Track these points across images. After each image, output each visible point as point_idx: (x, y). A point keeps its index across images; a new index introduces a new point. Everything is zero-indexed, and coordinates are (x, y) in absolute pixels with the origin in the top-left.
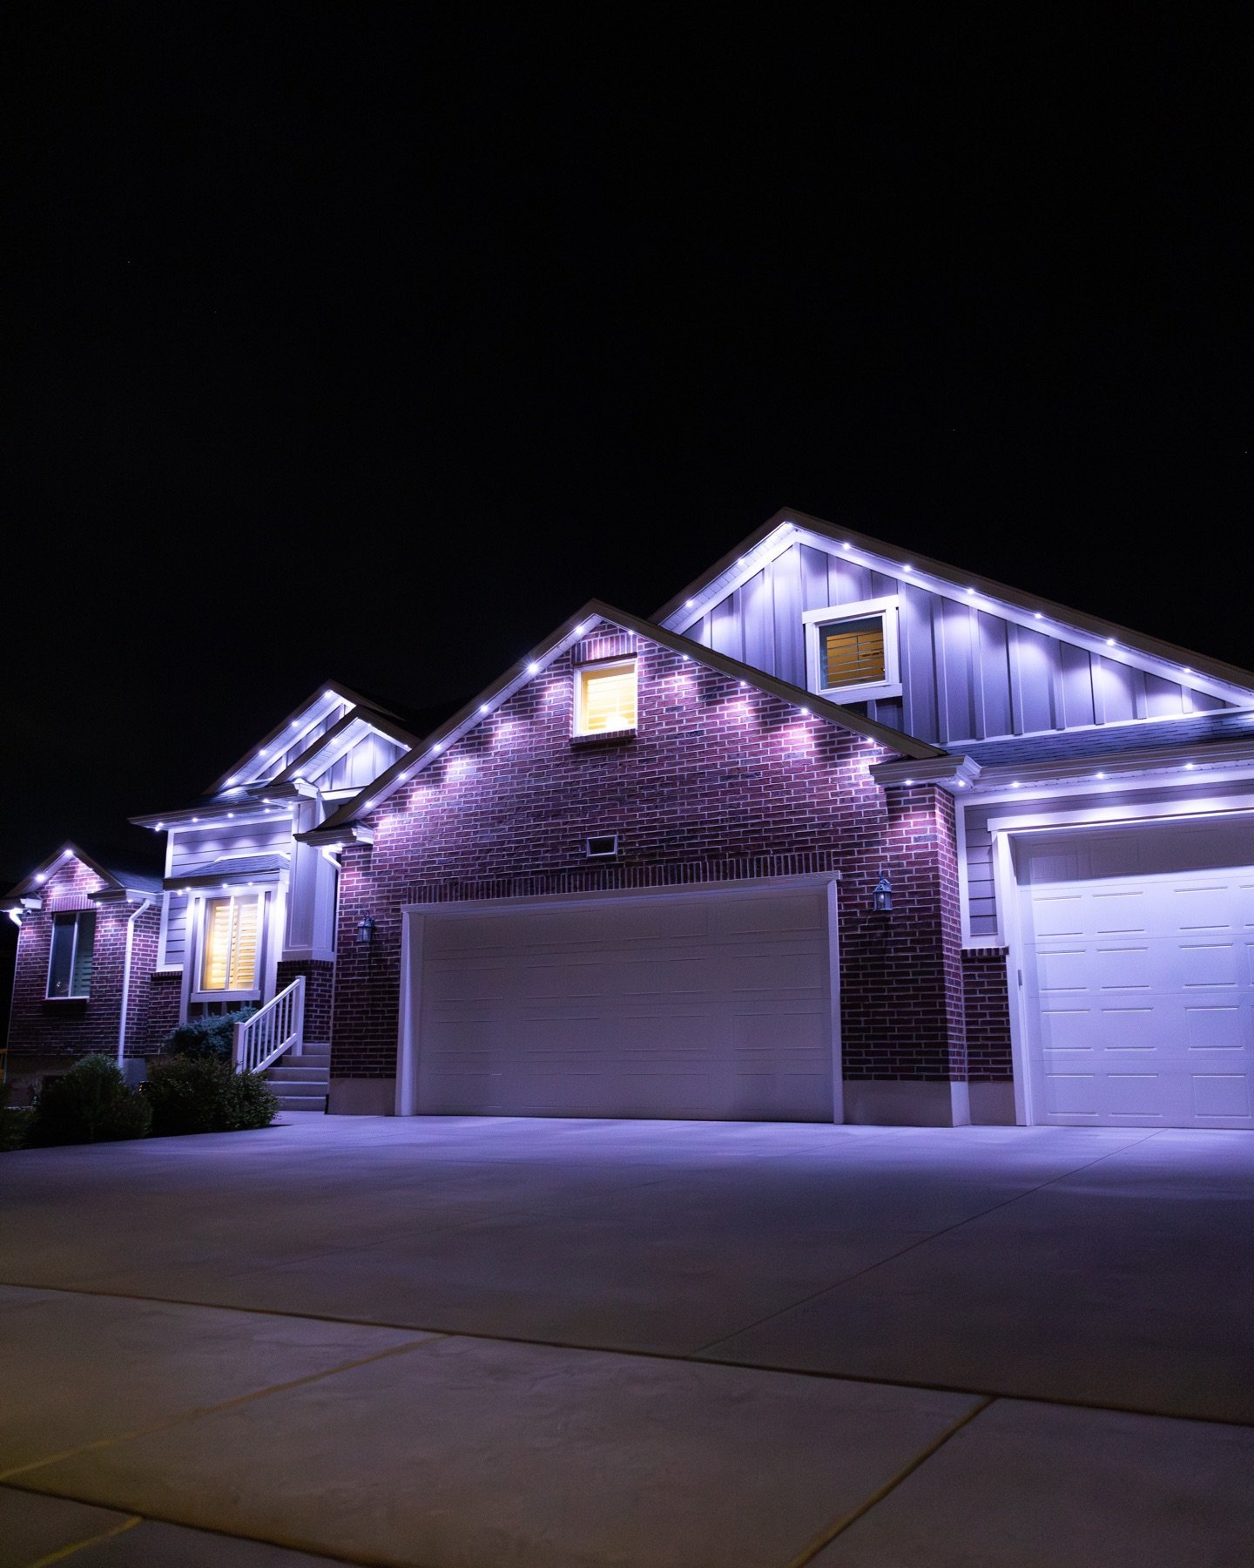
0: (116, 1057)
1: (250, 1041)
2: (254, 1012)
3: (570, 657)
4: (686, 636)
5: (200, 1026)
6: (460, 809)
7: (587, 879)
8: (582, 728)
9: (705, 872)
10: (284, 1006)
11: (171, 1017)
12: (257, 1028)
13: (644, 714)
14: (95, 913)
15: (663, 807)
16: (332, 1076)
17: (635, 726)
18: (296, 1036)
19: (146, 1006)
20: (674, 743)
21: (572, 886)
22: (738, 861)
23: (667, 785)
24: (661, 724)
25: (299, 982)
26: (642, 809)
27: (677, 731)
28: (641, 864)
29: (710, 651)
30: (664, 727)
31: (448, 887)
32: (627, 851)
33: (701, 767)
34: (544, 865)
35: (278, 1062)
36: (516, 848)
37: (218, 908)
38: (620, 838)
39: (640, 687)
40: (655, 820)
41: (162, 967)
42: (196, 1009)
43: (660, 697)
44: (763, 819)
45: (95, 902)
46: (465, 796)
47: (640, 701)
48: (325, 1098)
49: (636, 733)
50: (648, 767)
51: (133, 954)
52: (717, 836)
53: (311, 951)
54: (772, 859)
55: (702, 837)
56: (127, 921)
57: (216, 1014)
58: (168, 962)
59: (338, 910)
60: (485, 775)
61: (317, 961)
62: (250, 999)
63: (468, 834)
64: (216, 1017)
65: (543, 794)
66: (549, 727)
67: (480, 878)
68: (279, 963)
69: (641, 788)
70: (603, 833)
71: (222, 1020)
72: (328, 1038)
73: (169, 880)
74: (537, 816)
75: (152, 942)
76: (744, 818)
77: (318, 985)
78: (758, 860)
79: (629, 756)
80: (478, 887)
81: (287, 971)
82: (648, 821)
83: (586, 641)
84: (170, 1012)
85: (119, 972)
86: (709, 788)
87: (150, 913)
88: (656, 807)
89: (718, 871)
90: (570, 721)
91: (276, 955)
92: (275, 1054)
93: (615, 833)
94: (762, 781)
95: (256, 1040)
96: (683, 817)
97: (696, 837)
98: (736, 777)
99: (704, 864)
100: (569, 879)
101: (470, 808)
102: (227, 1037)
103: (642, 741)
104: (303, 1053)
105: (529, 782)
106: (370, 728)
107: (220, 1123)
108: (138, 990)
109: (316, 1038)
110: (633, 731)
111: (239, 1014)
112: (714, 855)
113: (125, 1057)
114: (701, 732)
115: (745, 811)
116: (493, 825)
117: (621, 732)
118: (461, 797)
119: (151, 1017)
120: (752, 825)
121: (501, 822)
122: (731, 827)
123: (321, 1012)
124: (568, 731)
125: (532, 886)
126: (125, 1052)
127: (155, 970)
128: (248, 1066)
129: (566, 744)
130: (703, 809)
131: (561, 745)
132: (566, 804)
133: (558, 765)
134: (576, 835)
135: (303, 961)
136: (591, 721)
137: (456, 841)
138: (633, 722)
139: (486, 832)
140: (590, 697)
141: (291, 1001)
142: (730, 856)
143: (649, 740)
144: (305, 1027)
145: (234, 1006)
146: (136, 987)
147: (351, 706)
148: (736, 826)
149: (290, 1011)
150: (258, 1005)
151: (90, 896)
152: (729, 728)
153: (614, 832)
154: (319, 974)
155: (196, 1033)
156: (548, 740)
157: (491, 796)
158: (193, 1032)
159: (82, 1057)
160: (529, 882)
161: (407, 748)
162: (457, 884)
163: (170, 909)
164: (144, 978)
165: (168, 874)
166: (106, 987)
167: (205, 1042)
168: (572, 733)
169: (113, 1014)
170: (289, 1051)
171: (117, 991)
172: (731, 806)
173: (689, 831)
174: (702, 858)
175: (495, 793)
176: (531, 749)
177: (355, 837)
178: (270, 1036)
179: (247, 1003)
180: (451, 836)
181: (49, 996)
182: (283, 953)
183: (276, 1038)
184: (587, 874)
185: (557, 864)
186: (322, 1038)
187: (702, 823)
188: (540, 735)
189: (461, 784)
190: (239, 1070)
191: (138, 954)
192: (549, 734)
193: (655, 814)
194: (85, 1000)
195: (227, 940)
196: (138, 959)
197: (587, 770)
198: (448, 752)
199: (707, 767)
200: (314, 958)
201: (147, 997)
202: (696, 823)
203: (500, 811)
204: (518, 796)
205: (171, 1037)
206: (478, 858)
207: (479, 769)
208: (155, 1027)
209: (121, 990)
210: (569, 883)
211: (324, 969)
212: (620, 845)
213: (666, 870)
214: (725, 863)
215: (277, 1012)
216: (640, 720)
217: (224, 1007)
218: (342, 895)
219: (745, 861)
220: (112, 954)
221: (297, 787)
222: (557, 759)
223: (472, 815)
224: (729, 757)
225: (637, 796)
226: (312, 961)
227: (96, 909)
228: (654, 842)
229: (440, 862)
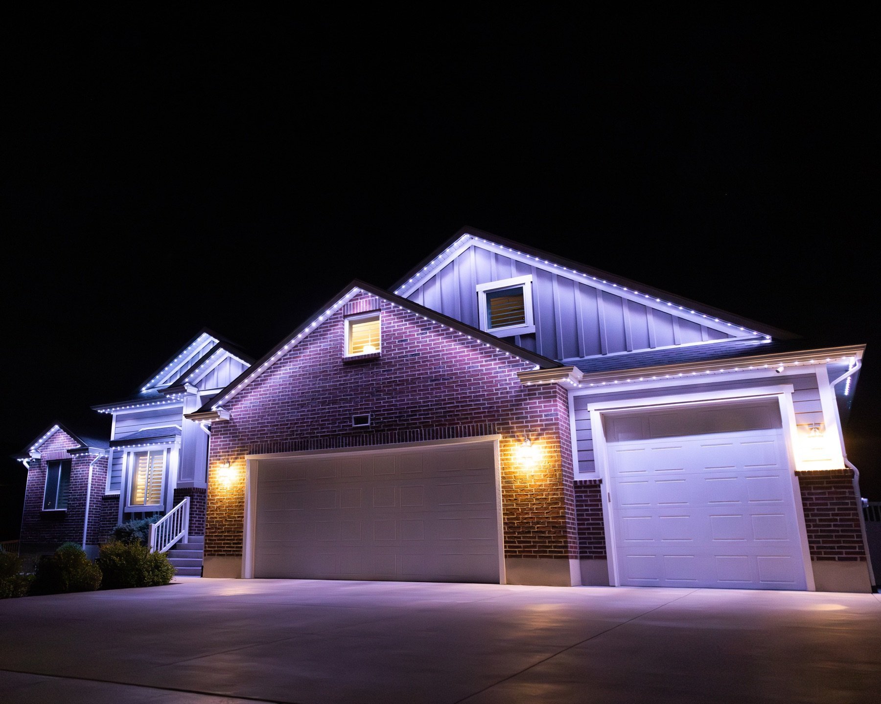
0: (82, 544)
1: (158, 535)
2: (160, 518)
3: (342, 312)
4: (409, 299)
5: (129, 526)
6: (279, 400)
7: (352, 440)
8: (349, 353)
9: (421, 435)
10: (178, 514)
11: (113, 521)
12: (162, 527)
13: (385, 344)
14: (71, 461)
15: (396, 397)
16: (205, 555)
17: (380, 351)
18: (184, 532)
19: (99, 514)
20: (403, 361)
21: (344, 444)
22: (441, 429)
23: (398, 385)
24: (395, 350)
25: (186, 500)
26: (384, 399)
27: (404, 354)
28: (384, 430)
29: (423, 307)
30: (397, 351)
31: (272, 444)
32: (376, 423)
33: (419, 374)
34: (328, 432)
35: (174, 547)
36: (312, 422)
37: (141, 458)
38: (372, 415)
39: (382, 328)
40: (392, 405)
41: (108, 493)
42: (127, 516)
43: (394, 334)
44: (455, 404)
45: (71, 454)
46: (282, 392)
47: (383, 336)
48: (201, 568)
49: (381, 355)
50: (388, 375)
51: (92, 484)
52: (428, 414)
53: (193, 482)
54: (460, 427)
55: (420, 415)
56: (89, 465)
57: (139, 519)
58: (112, 489)
59: (209, 457)
60: (293, 380)
61: (197, 488)
62: (158, 510)
63: (284, 414)
64: (138, 521)
65: (327, 390)
66: (330, 352)
67: (291, 439)
68: (175, 490)
69: (384, 387)
70: (361, 413)
71: (143, 522)
72: (203, 533)
73: (113, 441)
74: (323, 403)
75: (103, 477)
76: (444, 404)
77: (198, 502)
79: (377, 368)
80: (289, 444)
81: (179, 494)
82: (388, 406)
83: (352, 303)
84: (113, 518)
85: (84, 495)
86: (423, 386)
87: (102, 461)
88: (393, 398)
89: (429, 435)
90: (343, 349)
91: (173, 485)
92: (172, 542)
93: (369, 413)
94: (454, 382)
95: (162, 534)
96: (408, 403)
97: (416, 415)
98: (438, 380)
99: (421, 431)
100: (342, 439)
101: (285, 399)
102: (144, 532)
103: (385, 360)
104: (188, 542)
105: (319, 383)
106: (228, 354)
107: (141, 583)
108: (94, 505)
109: (196, 533)
110: (379, 353)
111: (152, 519)
112: (426, 425)
113: (86, 544)
114: (419, 354)
115: (445, 400)
116: (298, 409)
117: (372, 354)
118: (279, 392)
119: (101, 521)
120: (449, 408)
121: (302, 407)
122: (436, 409)
123: (199, 518)
124: (341, 354)
125: (321, 444)
126: (86, 541)
127: (104, 494)
128: (157, 549)
129: (340, 362)
130: (420, 398)
131: (337, 362)
132: (340, 396)
133: (335, 374)
134: (346, 414)
135: (189, 488)
136: (354, 348)
137: (277, 418)
138: (379, 349)
139: (294, 412)
140: (354, 334)
141: (181, 511)
142: (436, 426)
143: (388, 359)
144: (189, 527)
145: (149, 514)
146: (94, 503)
147: (217, 341)
148: (440, 408)
149: (181, 517)
150: (163, 514)
151: (68, 451)
152: (435, 352)
153: (368, 412)
154: (198, 496)
155: (127, 530)
156: (330, 359)
157: (297, 392)
158: (126, 529)
159: (62, 544)
160: (319, 441)
161: (249, 365)
162: (277, 443)
163: (113, 459)
164: (98, 498)
165: (112, 439)
166: (76, 503)
167: (132, 535)
168: (343, 355)
169: (80, 519)
170: (180, 541)
171: (82, 506)
172: (436, 397)
173: (412, 411)
174: (420, 427)
175: (299, 390)
176: (320, 365)
177: (219, 416)
178: (169, 532)
179: (157, 513)
180: (274, 415)
181: (44, 509)
182: (177, 484)
183: (173, 533)
184: (352, 437)
185: (335, 431)
186: (199, 533)
187: (419, 407)
188: (325, 356)
189: (280, 385)
190: (152, 551)
191: (95, 485)
192: (330, 356)
193: (392, 402)
194: (64, 511)
195: (146, 476)
196: (95, 487)
197: (352, 377)
198: (272, 367)
199: (422, 374)
200: (196, 486)
201: (99, 509)
202: (416, 407)
203: (302, 401)
204: (312, 392)
205: (113, 532)
206: (290, 428)
207: (290, 377)
208: (104, 527)
209: (85, 505)
210: (342, 442)
211: (200, 493)
212: (372, 420)
213: (398, 434)
214: (433, 430)
215: (174, 518)
216: (382, 348)
217: (143, 515)
218: (211, 449)
219: (445, 429)
220: (81, 484)
221: (186, 388)
222: (336, 370)
223: (286, 403)
224: (435, 368)
225: (381, 391)
226: (194, 488)
227: (71, 459)
228: (391, 418)
229: (268, 430)
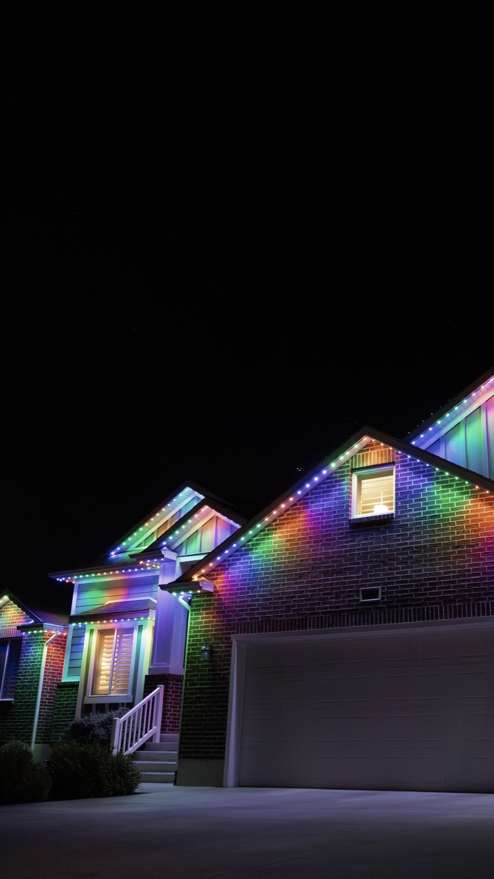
0: (30, 743)
1: (123, 732)
2: (127, 711)
3: (350, 464)
4: (427, 450)
5: (89, 721)
6: (273, 568)
7: (360, 617)
8: (357, 514)
9: (441, 612)
10: (148, 707)
11: (70, 714)
12: (129, 722)
13: (400, 504)
14: (22, 640)
15: (412, 567)
16: (180, 758)
17: (393, 511)
18: (156, 729)
19: (53, 706)
20: (420, 523)
21: (350, 622)
22: (464, 605)
23: (415, 552)
24: (411, 510)
25: (159, 690)
26: (398, 568)
27: (422, 515)
28: (397, 607)
29: (445, 461)
30: (413, 512)
31: (264, 622)
32: (387, 598)
33: (438, 540)
34: (330, 608)
35: (143, 747)
36: (312, 595)
37: (106, 637)
38: (383, 588)
39: (397, 485)
40: (407, 577)
41: (66, 679)
42: (87, 709)
43: (411, 492)
44: (482, 576)
45: (22, 632)
46: (277, 559)
47: (397, 494)
48: (174, 773)
49: (394, 516)
50: (403, 540)
51: (46, 669)
52: (450, 587)
53: (169, 668)
54: (488, 603)
55: (439, 588)
56: (43, 645)
57: (100, 713)
58: (69, 674)
59: (188, 638)
60: (291, 545)
61: (172, 675)
62: (125, 701)
63: (278, 585)
64: (100, 715)
65: (330, 558)
66: (335, 512)
67: (286, 616)
68: (146, 676)
69: (397, 554)
70: (370, 585)
71: (105, 716)
72: (178, 730)
73: (73, 616)
74: (326, 573)
75: (59, 660)
76: (469, 576)
77: (173, 692)
78: (478, 605)
79: (389, 532)
80: (284, 622)
81: (151, 682)
82: (402, 577)
83: (361, 454)
84: (70, 711)
85: (35, 682)
86: (444, 554)
87: (59, 640)
88: (408, 567)
89: (451, 612)
90: (350, 508)
91: (145, 669)
92: (141, 741)
93: (380, 586)
94: (480, 550)
95: (128, 731)
96: (426, 574)
97: (435, 589)
98: (462, 547)
99: (441, 608)
100: (348, 617)
101: (280, 567)
102: (107, 728)
103: (398, 522)
104: (160, 741)
105: (321, 549)
106: (214, 513)
107: (99, 792)
108: (48, 694)
109: (170, 730)
110: (392, 514)
111: (117, 712)
112: (447, 600)
113: (36, 743)
114: (439, 516)
115: (469, 571)
116: (295, 579)
117: (384, 515)
118: (274, 559)
119: (56, 714)
120: (474, 580)
121: (300, 578)
122: (459, 581)
123: (174, 711)
124: (348, 515)
125: (322, 622)
126: (36, 739)
127: (60, 680)
128: (121, 750)
129: (347, 524)
130: (440, 569)
131: (342, 524)
132: (346, 565)
133: (340, 538)
134: (352, 587)
135: (163, 675)
136: (364, 508)
137: (270, 591)
138: (392, 509)
139: (291, 584)
140: (363, 491)
141: (153, 703)
142: (459, 601)
143: (403, 521)
144: (162, 722)
145: (114, 706)
146: (47, 692)
147: (202, 497)
148: (464, 581)
149: (152, 710)
150: (130, 706)
151: (19, 628)
152: (458, 513)
153: (379, 584)
154: (173, 684)
155: (86, 725)
156: (334, 521)
157: (295, 559)
158: (84, 725)
159: (5, 743)
160: (320, 619)
161: (238, 526)
162: (270, 620)
163: (73, 637)
164: (53, 686)
165: (73, 612)
166: (26, 692)
167: (92, 732)
168: (350, 516)
169: (30, 712)
170: (151, 739)
171: (33, 695)
172: (459, 567)
173: (430, 584)
174: (439, 603)
175: (297, 557)
176: (322, 527)
177: (201, 587)
178: (138, 728)
179: (123, 704)
180: (267, 586)
182: (149, 669)
183: (142, 730)
184: (360, 614)
185: (339, 607)
186: (174, 730)
187: (439, 578)
188: (329, 517)
189: (275, 551)
190: (115, 752)
191: (49, 669)
192: (335, 517)
193: (407, 572)
194: (11, 701)
195: (111, 659)
196: (49, 672)
197: (361, 542)
198: (266, 529)
199: (443, 539)
200: (171, 673)
201: (54, 700)
202: (435, 579)
203: (301, 570)
204: (313, 560)
205: (69, 728)
206: (285, 602)
207: (287, 541)
208: (58, 721)
209: (36, 694)
210: (348, 620)
211: (177, 680)
212: (383, 593)
213: (414, 612)
214: (455, 607)
215: (144, 711)
216: (397, 508)
217: (107, 708)
218: (191, 628)
219: (469, 605)
220: (32, 669)
221: (163, 553)
222: (341, 534)
223: (281, 572)
224: (458, 533)
225: (394, 560)
226: (169, 675)
227: (22, 637)
228: (406, 591)
229: (259, 605)
